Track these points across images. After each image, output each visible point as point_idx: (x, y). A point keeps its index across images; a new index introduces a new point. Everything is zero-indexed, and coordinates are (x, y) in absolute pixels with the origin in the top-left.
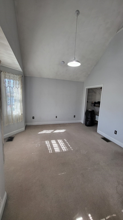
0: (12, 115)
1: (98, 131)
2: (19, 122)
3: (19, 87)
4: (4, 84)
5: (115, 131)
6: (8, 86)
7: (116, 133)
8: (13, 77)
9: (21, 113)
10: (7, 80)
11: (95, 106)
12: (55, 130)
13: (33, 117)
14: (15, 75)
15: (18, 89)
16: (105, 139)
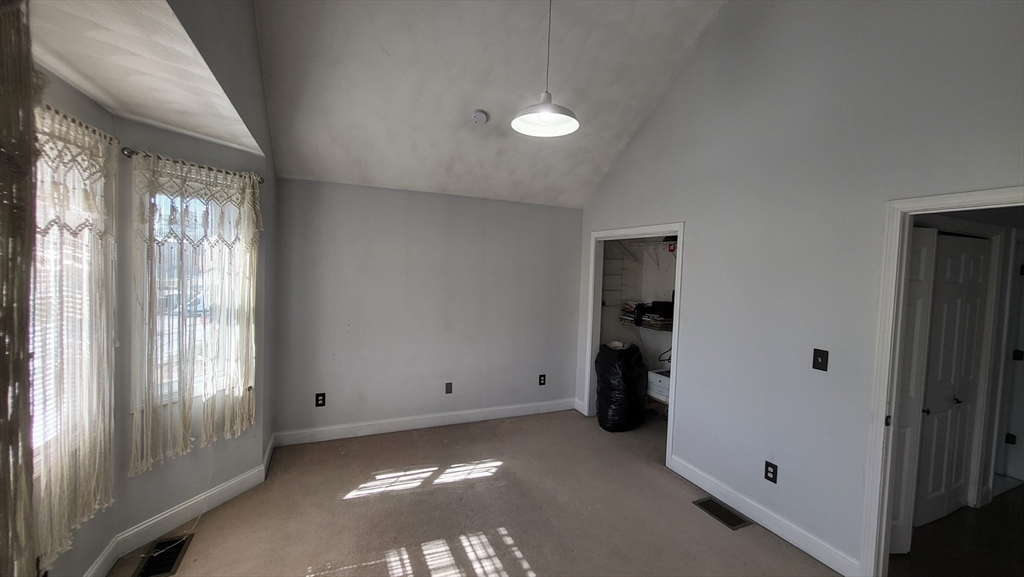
0: (185, 404)
1: (673, 460)
2: (228, 436)
3: (237, 238)
4: (143, 221)
5: (768, 464)
6: (171, 233)
7: (775, 473)
8: (208, 184)
9: (246, 381)
10: (162, 201)
11: (639, 322)
12: (444, 465)
13: (318, 395)
14: (221, 176)
15: (230, 247)
16: (714, 507)
